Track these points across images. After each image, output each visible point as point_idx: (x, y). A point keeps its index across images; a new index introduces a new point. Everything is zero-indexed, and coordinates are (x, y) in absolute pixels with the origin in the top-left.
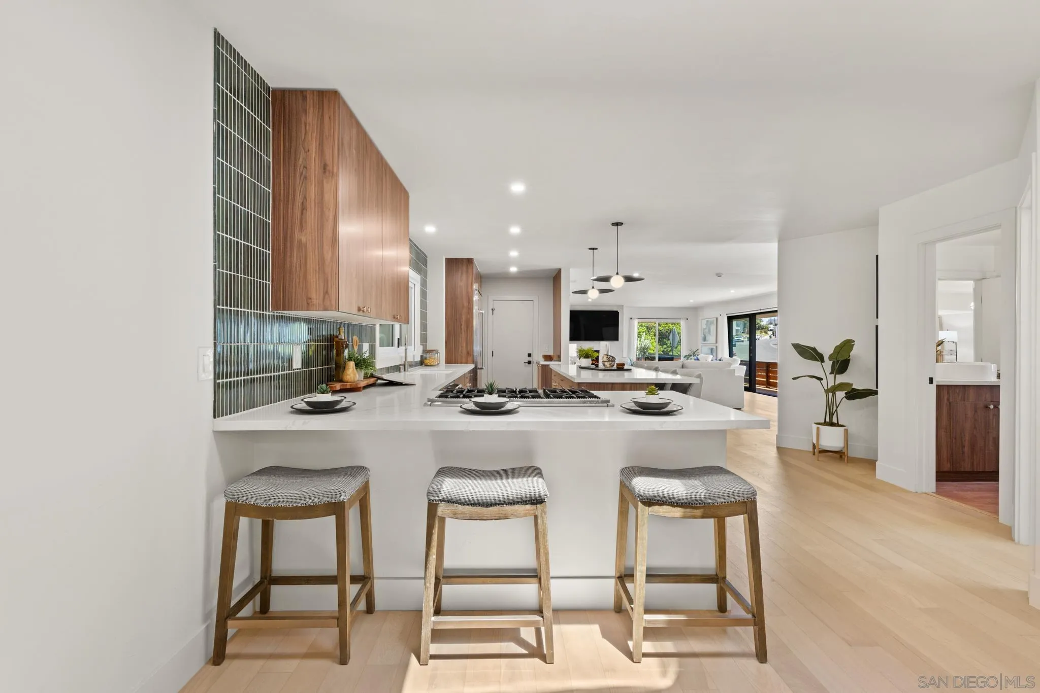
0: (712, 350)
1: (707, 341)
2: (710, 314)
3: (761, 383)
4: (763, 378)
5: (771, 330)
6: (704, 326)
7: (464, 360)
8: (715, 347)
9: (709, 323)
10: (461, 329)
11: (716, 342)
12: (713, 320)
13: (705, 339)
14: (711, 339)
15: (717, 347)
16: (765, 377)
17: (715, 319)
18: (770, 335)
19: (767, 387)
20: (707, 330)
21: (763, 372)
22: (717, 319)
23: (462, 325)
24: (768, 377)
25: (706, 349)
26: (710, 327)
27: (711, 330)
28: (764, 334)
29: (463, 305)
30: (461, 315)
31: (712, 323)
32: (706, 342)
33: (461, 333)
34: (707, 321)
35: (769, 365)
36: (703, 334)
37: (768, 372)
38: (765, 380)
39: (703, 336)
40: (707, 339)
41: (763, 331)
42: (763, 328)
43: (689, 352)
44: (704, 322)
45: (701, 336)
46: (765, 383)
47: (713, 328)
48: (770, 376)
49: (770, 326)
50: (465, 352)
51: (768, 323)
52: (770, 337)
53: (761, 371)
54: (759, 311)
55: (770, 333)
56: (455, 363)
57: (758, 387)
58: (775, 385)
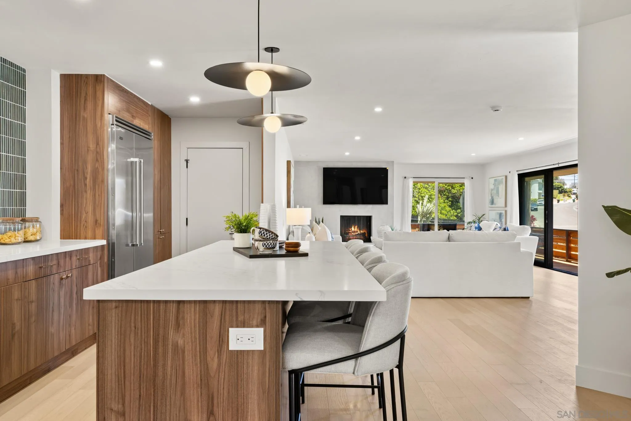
0: (500, 215)
1: (495, 205)
2: (499, 172)
3: (559, 256)
4: (563, 249)
5: (574, 194)
6: (492, 187)
7: (90, 234)
8: (504, 212)
9: (497, 182)
10: (86, 185)
11: (506, 206)
12: (503, 179)
13: (492, 202)
14: (500, 202)
15: (506, 211)
16: (565, 248)
17: (504, 178)
18: (573, 199)
19: (567, 261)
20: (495, 192)
21: (563, 243)
22: (506, 177)
23: (86, 178)
24: (569, 249)
25: (493, 214)
26: (498, 187)
27: (500, 190)
28: (567, 197)
29: (88, 147)
30: (85, 162)
31: (500, 182)
32: (493, 206)
33: (86, 192)
34: (495, 180)
35: (570, 233)
36: (490, 195)
37: (568, 242)
38: (565, 252)
39: (490, 198)
40: (495, 202)
41: (566, 194)
42: (566, 192)
43: (474, 218)
44: (492, 181)
45: (488, 199)
46: (565, 255)
47: (502, 188)
48: (570, 247)
49: (573, 189)
50: (91, 220)
51: (571, 187)
52: (574, 201)
53: (561, 240)
54: (557, 166)
55: (573, 197)
56: (76, 238)
57: (555, 260)
58: (575, 258)
